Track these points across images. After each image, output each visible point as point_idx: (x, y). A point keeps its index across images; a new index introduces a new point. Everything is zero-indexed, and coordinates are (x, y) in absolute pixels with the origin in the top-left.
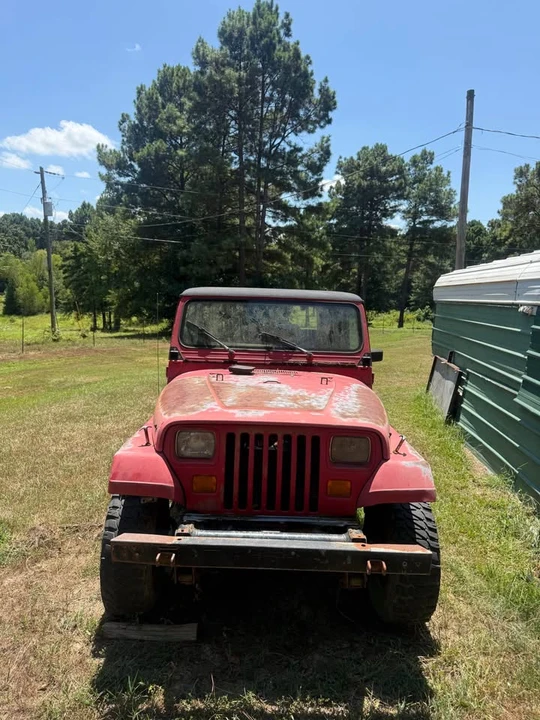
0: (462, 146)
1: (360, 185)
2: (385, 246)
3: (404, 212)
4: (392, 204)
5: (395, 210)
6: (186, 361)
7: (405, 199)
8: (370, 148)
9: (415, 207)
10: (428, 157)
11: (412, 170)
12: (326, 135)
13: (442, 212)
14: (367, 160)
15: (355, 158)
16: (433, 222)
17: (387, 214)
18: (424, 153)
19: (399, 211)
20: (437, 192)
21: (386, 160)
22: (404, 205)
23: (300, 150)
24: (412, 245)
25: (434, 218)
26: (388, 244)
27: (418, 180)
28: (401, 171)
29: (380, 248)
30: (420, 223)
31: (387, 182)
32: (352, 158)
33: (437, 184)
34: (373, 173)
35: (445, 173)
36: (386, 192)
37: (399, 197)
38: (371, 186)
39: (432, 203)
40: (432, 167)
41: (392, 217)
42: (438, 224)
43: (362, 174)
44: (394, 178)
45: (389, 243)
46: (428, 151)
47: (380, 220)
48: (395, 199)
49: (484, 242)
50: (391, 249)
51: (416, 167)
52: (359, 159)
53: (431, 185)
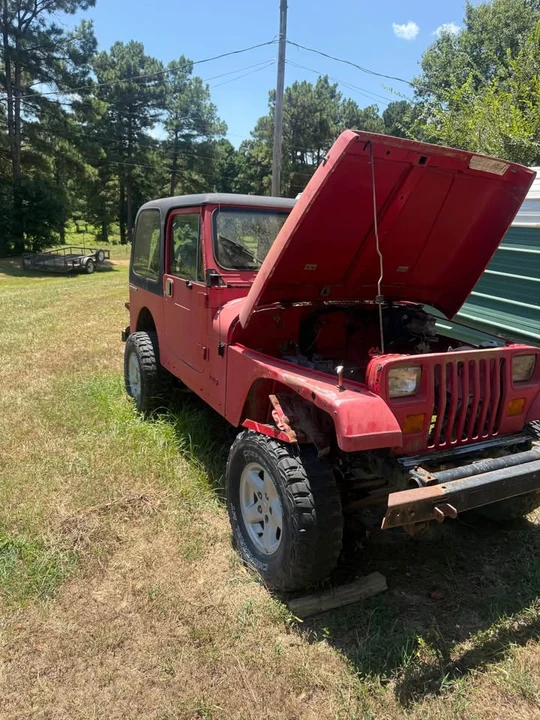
0: (276, 59)
1: (117, 87)
2: (147, 158)
3: (165, 123)
4: (152, 112)
5: (155, 118)
6: (229, 286)
7: (165, 108)
8: (125, 45)
9: (176, 118)
10: (186, 66)
11: (171, 77)
12: (88, 19)
13: (203, 126)
14: (123, 58)
15: (109, 53)
16: (193, 136)
17: (146, 123)
18: (183, 60)
19: (159, 121)
20: (199, 105)
21: (143, 62)
22: (165, 115)
23: (59, 32)
24: (176, 160)
25: (195, 133)
26: (150, 156)
27: (179, 89)
28: (160, 77)
29: (142, 160)
30: (182, 136)
31: (145, 86)
32: (105, 53)
33: (198, 97)
34: (129, 73)
35: (204, 86)
36: (145, 98)
37: (162, 106)
38: (130, 90)
39: (193, 116)
40: (190, 76)
41: (153, 128)
42: (200, 140)
43: (119, 73)
44: (153, 83)
45: (152, 156)
46: (186, 59)
47: (140, 128)
48: (153, 106)
49: (236, 163)
50: (153, 162)
51: (175, 74)
52: (113, 55)
53: (192, 97)
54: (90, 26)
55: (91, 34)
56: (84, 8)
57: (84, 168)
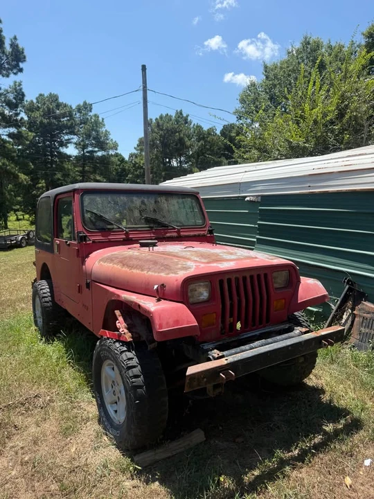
0: (142, 101)
1: (41, 122)
2: (64, 167)
3: (76, 144)
4: (66, 137)
5: (68, 141)
6: (94, 242)
7: (75, 134)
8: (46, 96)
9: (83, 141)
10: (87, 107)
11: (78, 115)
12: (18, 81)
13: (102, 145)
14: (44, 104)
15: (35, 101)
16: (96, 152)
17: (62, 144)
18: (85, 103)
19: (71, 143)
20: (97, 131)
21: (58, 106)
22: (75, 139)
24: (84, 167)
25: (96, 149)
26: (66, 166)
27: (84, 122)
28: (70, 115)
29: (61, 169)
30: (87, 152)
31: (60, 121)
32: (32, 101)
33: (97, 126)
34: (49, 113)
35: (100, 119)
36: (61, 128)
37: (73, 133)
38: (50, 124)
39: (94, 139)
40: (91, 114)
41: (67, 147)
42: (100, 154)
43: (42, 113)
44: (66, 119)
45: (67, 166)
46: (88, 103)
47: (58, 148)
48: (67, 134)
49: (127, 168)
50: (68, 169)
51: (81, 113)
52: (38, 102)
53: (93, 126)
54: (20, 85)
55: (21, 89)
56: (15, 74)
57: (18, 176)
